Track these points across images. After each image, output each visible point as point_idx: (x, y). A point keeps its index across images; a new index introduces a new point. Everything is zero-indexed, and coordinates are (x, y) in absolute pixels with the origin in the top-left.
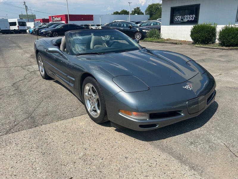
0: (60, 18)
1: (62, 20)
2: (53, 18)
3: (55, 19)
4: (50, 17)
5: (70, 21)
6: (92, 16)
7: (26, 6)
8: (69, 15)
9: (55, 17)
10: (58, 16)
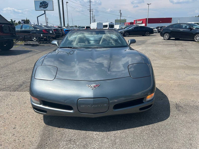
0: (142, 21)
1: (142, 23)
2: (136, 22)
3: (138, 22)
4: (134, 21)
5: (148, 23)
6: (171, 19)
7: (121, 13)
8: (148, 19)
9: (138, 20)
10: (140, 20)
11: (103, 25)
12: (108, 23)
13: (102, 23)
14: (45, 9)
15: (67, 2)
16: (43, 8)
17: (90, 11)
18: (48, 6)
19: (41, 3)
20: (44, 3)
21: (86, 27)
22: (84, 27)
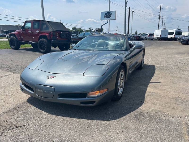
11: (169, 32)
12: (175, 30)
13: (168, 30)
14: (108, 19)
15: (133, 11)
16: (107, 18)
17: (159, 18)
18: (111, 16)
19: (106, 14)
20: (108, 14)
21: (149, 34)
22: (147, 35)
